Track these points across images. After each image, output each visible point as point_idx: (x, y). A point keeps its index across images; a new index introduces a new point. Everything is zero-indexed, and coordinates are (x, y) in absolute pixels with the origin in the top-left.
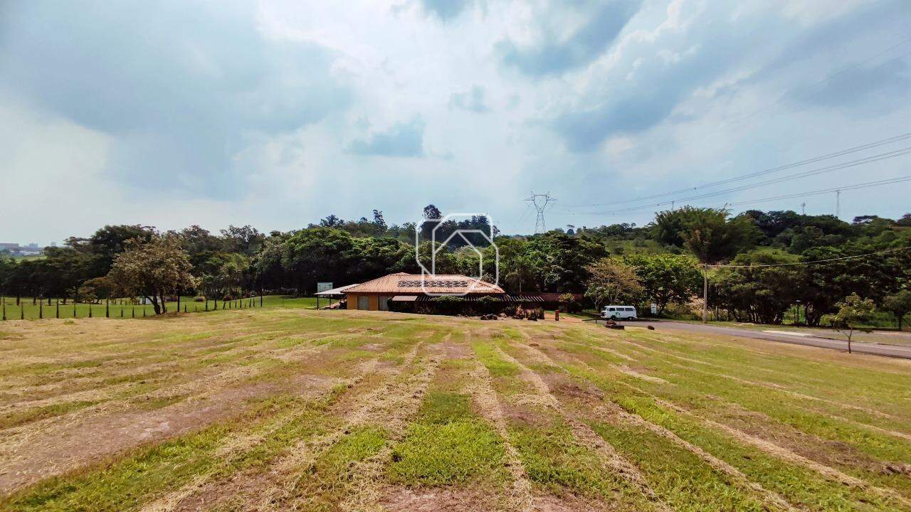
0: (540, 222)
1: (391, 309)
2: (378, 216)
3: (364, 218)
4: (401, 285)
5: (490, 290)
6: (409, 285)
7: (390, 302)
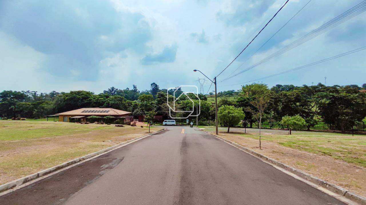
0: (202, 88)
1: (70, 122)
2: (135, 87)
3: (128, 88)
4: (83, 112)
5: (116, 114)
6: (86, 112)
7: (70, 118)
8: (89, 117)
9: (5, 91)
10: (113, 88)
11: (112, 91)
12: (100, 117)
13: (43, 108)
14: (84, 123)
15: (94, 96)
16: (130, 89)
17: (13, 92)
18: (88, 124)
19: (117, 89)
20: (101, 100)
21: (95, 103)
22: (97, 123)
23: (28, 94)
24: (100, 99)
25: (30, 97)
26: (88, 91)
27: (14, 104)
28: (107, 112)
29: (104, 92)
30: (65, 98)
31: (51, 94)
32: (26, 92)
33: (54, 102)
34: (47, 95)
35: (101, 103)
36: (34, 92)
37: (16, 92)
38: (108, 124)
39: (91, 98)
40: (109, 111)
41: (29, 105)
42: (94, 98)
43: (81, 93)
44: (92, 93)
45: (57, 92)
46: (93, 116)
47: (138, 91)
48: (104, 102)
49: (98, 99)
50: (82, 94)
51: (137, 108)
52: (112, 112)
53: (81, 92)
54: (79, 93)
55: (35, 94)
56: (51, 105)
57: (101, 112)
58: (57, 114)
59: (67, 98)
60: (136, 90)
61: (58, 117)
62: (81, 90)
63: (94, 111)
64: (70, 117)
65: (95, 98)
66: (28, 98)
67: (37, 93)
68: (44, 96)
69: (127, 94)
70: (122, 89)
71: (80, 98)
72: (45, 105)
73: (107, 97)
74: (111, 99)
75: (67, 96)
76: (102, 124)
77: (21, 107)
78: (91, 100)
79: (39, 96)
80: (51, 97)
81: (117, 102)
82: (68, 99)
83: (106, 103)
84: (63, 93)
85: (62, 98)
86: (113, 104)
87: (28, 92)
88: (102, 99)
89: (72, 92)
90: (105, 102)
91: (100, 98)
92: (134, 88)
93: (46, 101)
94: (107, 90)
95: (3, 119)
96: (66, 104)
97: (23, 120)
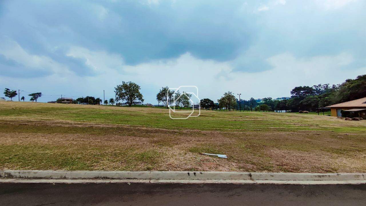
4: (365, 102)
7: (342, 112)
17: (303, 87)
18: (358, 120)
23: (320, 88)
25: (322, 91)
30: (350, 86)
32: (318, 86)
36: (326, 85)
37: (305, 87)
41: (317, 98)
55: (327, 86)
58: (328, 106)
64: (342, 110)
67: (329, 86)
75: (352, 83)
77: (309, 100)
79: (331, 88)
82: (353, 87)
87: (320, 85)
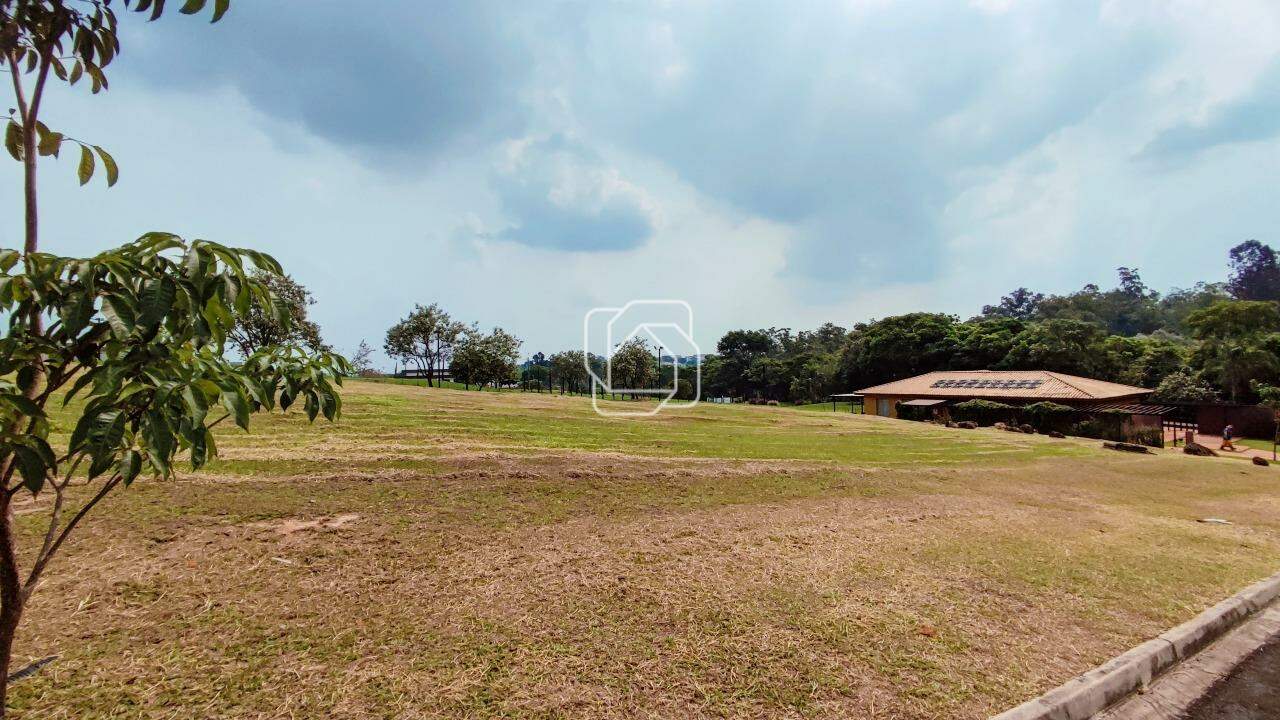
1: (900, 417)
2: (1128, 277)
3: (1091, 286)
4: (936, 385)
5: (1073, 394)
6: (947, 385)
7: (898, 406)
8: (963, 404)
9: (731, 333)
10: (1021, 295)
11: (1017, 307)
12: (1007, 406)
13: (812, 374)
14: (956, 425)
15: (959, 329)
16: (1102, 290)
18: (971, 427)
19: (1040, 296)
20: (991, 340)
21: (966, 353)
22: (1006, 429)
23: (772, 337)
24: (989, 336)
25: (776, 346)
26: (936, 312)
27: (747, 364)
28: (1033, 386)
29: (984, 313)
31: (821, 332)
33: (839, 355)
34: (812, 337)
35: (992, 352)
36: (784, 332)
38: (1052, 435)
39: (953, 338)
40: (1038, 383)
41: (779, 366)
42: (963, 337)
43: (917, 323)
44: (952, 320)
45: (836, 324)
46: (978, 401)
47: (1146, 293)
48: (1004, 350)
49: (980, 338)
50: (922, 326)
51: (1179, 370)
52: (1052, 386)
53: (918, 317)
54: (909, 320)
55: (787, 335)
56: (829, 365)
57: (1006, 386)
58: (860, 392)
59: (874, 341)
60: (1139, 290)
61: (859, 400)
62: (915, 311)
63: (975, 382)
64: (898, 403)
65: (967, 336)
66: (773, 347)
67: (791, 333)
68: (806, 341)
69: (1090, 309)
70: (1065, 292)
71: (913, 338)
72: (818, 366)
73: (1015, 328)
74: (1032, 337)
75: (872, 335)
76: (1027, 431)
78: (951, 343)
79: (794, 340)
80: (822, 343)
81: (1062, 346)
82: (880, 345)
83: (1014, 354)
84: (861, 327)
85: (860, 341)
86: (1048, 353)
87: (772, 330)
88: (994, 336)
89: (888, 323)
90: (1010, 347)
91: (985, 333)
92: (1127, 283)
93: (817, 354)
94: (997, 303)
95: (736, 402)
96: (873, 360)
97: (772, 404)
